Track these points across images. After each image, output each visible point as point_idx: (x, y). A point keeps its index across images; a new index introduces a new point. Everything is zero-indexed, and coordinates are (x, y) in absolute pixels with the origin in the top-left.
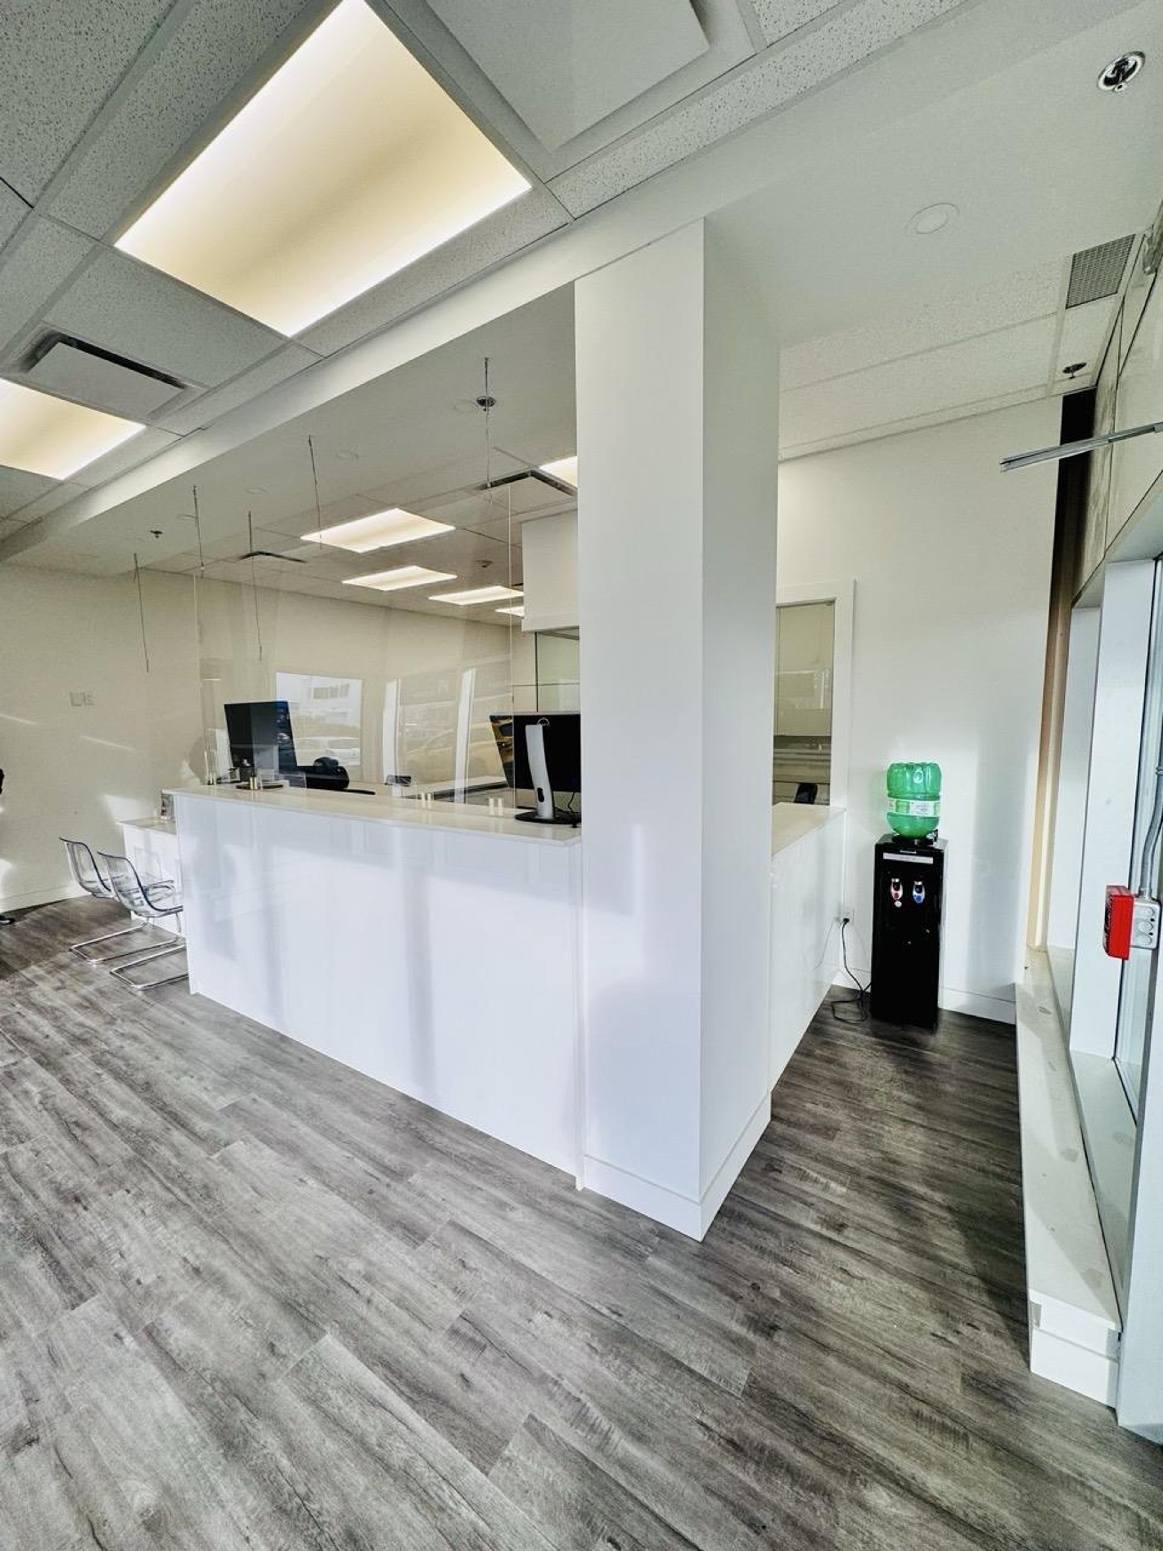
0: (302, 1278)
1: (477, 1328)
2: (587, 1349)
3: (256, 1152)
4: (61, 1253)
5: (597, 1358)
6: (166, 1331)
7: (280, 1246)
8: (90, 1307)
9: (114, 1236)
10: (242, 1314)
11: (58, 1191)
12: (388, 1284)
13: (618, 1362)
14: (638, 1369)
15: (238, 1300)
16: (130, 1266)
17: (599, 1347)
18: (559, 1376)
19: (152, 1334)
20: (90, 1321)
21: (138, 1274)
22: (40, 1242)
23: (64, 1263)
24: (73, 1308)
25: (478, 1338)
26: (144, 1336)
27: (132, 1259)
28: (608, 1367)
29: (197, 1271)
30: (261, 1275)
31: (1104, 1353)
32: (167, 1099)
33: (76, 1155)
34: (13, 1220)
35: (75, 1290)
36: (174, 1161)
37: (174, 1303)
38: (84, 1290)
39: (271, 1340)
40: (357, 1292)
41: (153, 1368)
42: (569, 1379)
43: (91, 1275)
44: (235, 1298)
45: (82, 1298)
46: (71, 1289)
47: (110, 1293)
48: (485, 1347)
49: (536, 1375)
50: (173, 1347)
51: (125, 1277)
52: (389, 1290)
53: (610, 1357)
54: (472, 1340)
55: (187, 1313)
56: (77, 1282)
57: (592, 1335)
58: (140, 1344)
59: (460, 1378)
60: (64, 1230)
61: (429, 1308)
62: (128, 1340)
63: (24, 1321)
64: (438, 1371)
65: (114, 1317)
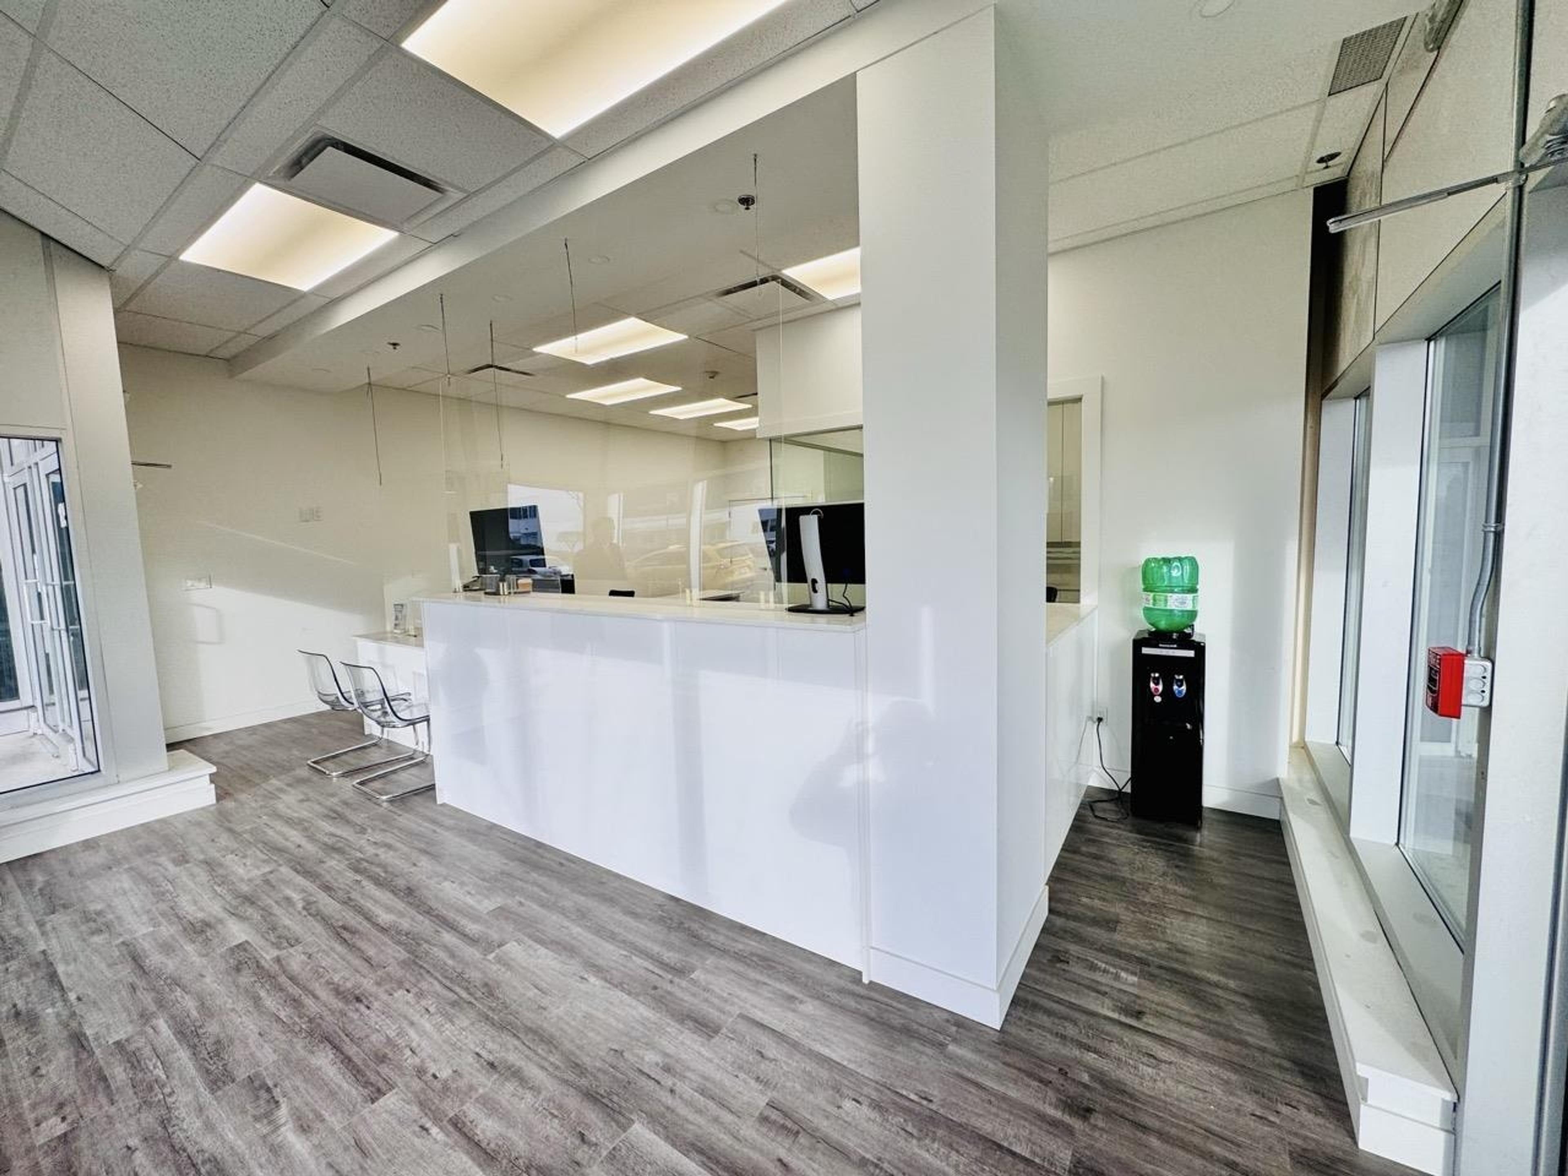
0: (599, 1070)
1: (786, 1115)
2: (902, 1133)
3: (532, 952)
4: (351, 1050)
5: (914, 1141)
6: (471, 1122)
7: (572, 1041)
8: (390, 1100)
9: (401, 1033)
10: (545, 1105)
11: (338, 992)
12: (688, 1074)
13: (936, 1145)
14: (958, 1151)
15: (539, 1093)
16: (423, 1061)
17: (915, 1132)
18: (879, 1159)
19: (458, 1125)
20: (391, 1113)
21: (432, 1069)
22: (327, 1039)
23: (355, 1059)
24: (373, 1101)
25: (789, 1124)
26: (450, 1128)
27: (424, 1055)
28: (928, 1151)
29: (492, 1065)
30: (557, 1068)
31: (1438, 1125)
32: (433, 904)
33: (350, 957)
34: (297, 1019)
35: (372, 1084)
36: (450, 962)
37: (475, 1096)
38: (381, 1084)
39: (579, 1129)
40: (659, 1083)
41: (465, 1158)
42: (889, 1163)
43: (384, 1070)
44: (536, 1090)
45: (380, 1092)
46: (367, 1084)
47: (407, 1086)
48: (798, 1132)
49: (855, 1158)
50: (481, 1137)
51: (420, 1072)
52: (691, 1080)
53: (927, 1141)
54: (783, 1127)
55: (489, 1105)
56: (373, 1078)
57: (905, 1120)
58: (447, 1135)
59: (778, 1164)
60: (350, 1028)
61: (734, 1097)
62: (434, 1130)
63: (326, 1115)
64: (755, 1156)
65: (416, 1109)
